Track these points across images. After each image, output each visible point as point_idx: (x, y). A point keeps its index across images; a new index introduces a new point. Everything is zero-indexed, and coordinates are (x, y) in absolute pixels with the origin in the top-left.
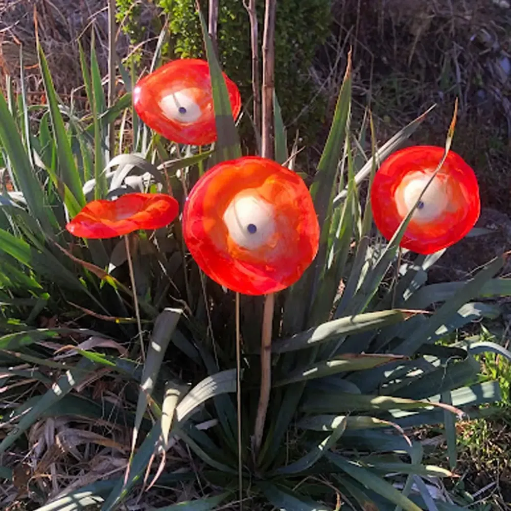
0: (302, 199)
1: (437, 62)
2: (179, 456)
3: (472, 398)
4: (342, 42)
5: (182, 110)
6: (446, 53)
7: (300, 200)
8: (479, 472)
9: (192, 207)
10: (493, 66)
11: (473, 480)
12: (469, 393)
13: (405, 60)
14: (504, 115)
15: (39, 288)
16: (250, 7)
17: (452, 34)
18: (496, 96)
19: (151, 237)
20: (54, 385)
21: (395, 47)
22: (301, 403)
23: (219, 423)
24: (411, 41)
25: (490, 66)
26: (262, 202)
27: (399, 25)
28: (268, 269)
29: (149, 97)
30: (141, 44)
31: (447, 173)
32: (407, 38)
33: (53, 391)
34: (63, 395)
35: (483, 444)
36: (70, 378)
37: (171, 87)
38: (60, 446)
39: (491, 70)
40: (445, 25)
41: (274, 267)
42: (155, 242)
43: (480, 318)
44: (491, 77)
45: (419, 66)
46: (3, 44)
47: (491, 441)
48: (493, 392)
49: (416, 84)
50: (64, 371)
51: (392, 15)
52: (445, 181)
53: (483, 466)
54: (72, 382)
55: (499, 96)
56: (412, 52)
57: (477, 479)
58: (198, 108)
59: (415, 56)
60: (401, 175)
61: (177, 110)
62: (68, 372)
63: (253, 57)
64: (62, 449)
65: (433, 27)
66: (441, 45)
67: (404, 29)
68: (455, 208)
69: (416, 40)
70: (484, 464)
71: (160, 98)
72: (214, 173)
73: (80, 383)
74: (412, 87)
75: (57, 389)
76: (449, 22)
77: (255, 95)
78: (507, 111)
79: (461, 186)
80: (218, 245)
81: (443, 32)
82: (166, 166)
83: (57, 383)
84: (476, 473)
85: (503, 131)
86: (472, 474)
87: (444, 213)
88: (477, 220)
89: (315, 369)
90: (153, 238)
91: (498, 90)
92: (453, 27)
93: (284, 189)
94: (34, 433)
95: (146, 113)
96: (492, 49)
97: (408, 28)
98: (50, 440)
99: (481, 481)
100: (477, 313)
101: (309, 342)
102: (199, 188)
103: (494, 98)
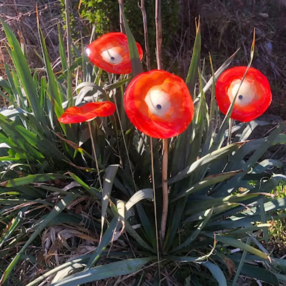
0: (184, 89)
1: (234, 46)
2: (121, 246)
3: (273, 207)
4: (183, 37)
5: (113, 58)
6: (238, 41)
7: (182, 90)
8: (280, 248)
9: (128, 96)
10: (263, 46)
11: (277, 253)
12: (271, 205)
13: (216, 45)
14: (272, 70)
15: (43, 158)
16: (142, 7)
17: (240, 31)
18: (267, 61)
19: (100, 126)
20: (55, 207)
21: (210, 39)
22: (185, 210)
23: (142, 226)
24: (218, 36)
25: (261, 46)
26: (163, 93)
27: (211, 28)
28: (170, 125)
29: (95, 51)
30: (78, 40)
31: (253, 79)
32: (216, 34)
33: (55, 209)
34: (61, 211)
35: (281, 233)
36: (63, 202)
37: (106, 47)
38: (60, 240)
39: (262, 48)
40: (236, 26)
41: (173, 124)
42: (103, 129)
43: (273, 166)
44: (263, 52)
45: (225, 48)
46: (2, 48)
47: (285, 232)
48: (284, 203)
49: (224, 58)
50: (60, 200)
51: (207, 22)
52: (253, 83)
53: (282, 245)
54: (65, 204)
55: (268, 61)
56: (220, 41)
57: (279, 252)
58: (120, 56)
59: (221, 43)
60: (230, 81)
61: (110, 58)
62: (62, 200)
63: (145, 33)
64: (62, 240)
65: (229, 28)
66: (235, 37)
67: (214, 30)
68: (259, 97)
69: (221, 35)
70: (282, 244)
71: (101, 52)
72: (138, 78)
73: (69, 205)
74: (222, 59)
75: (57, 208)
76: (238, 25)
77: (147, 53)
78: (273, 68)
79: (261, 85)
80: (144, 114)
81: (235, 31)
82: (106, 89)
83: (57, 206)
84: (279, 249)
85: (272, 78)
86: (276, 250)
87: (254, 100)
88: (270, 103)
89: (193, 188)
90: (102, 127)
91: (267, 58)
92: (240, 27)
93: (174, 85)
94: (45, 236)
95: (95, 59)
96: (262, 37)
97: (216, 29)
98: (53, 239)
99: (282, 253)
100: (271, 164)
101: (188, 173)
102: (131, 87)
103: (266, 62)
